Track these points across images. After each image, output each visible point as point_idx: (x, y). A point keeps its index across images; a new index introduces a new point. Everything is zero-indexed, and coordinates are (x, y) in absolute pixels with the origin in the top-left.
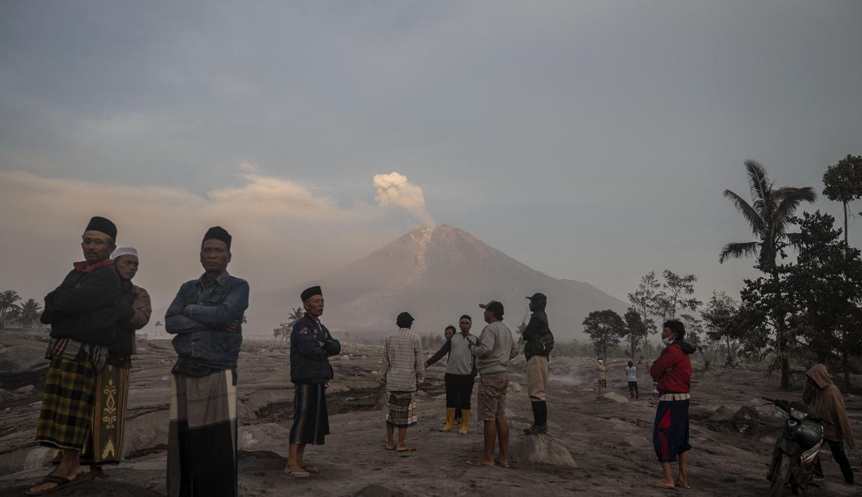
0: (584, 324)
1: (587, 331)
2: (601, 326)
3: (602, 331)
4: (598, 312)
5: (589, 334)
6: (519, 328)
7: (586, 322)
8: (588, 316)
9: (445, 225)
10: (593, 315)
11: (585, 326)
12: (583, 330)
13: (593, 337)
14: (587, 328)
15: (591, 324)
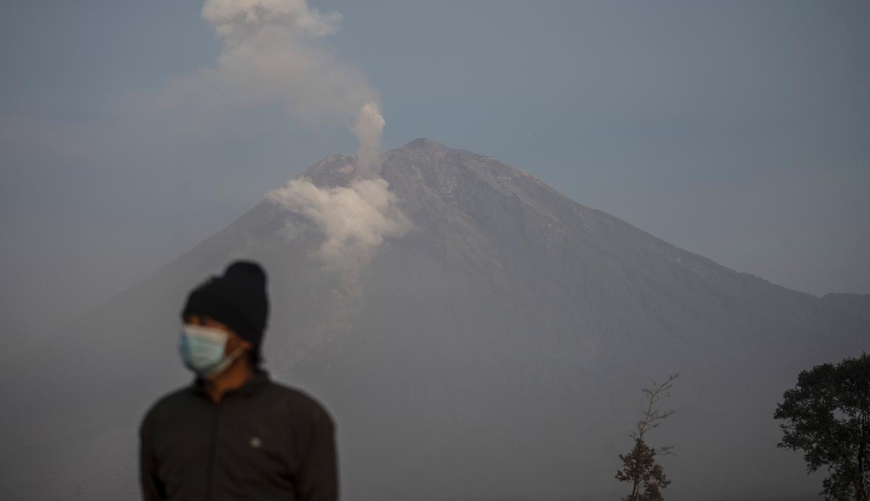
0: (779, 415)
1: (791, 441)
2: (840, 415)
3: (845, 433)
4: (826, 369)
5: (801, 452)
6: (627, 460)
7: (786, 410)
8: (793, 384)
9: (420, 143)
10: (815, 380)
11: (787, 422)
12: (780, 436)
13: (815, 460)
14: (791, 431)
15: (805, 415)
